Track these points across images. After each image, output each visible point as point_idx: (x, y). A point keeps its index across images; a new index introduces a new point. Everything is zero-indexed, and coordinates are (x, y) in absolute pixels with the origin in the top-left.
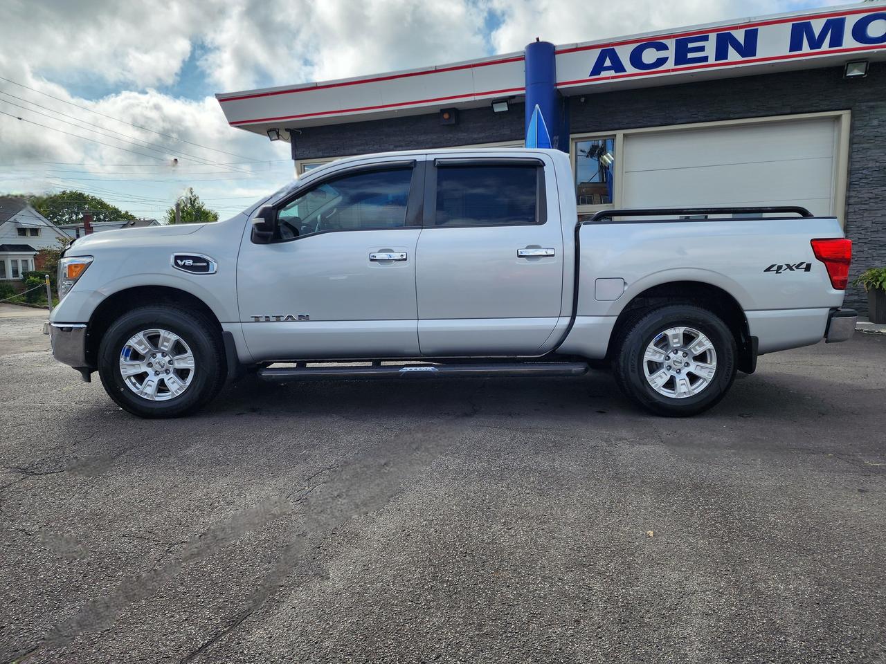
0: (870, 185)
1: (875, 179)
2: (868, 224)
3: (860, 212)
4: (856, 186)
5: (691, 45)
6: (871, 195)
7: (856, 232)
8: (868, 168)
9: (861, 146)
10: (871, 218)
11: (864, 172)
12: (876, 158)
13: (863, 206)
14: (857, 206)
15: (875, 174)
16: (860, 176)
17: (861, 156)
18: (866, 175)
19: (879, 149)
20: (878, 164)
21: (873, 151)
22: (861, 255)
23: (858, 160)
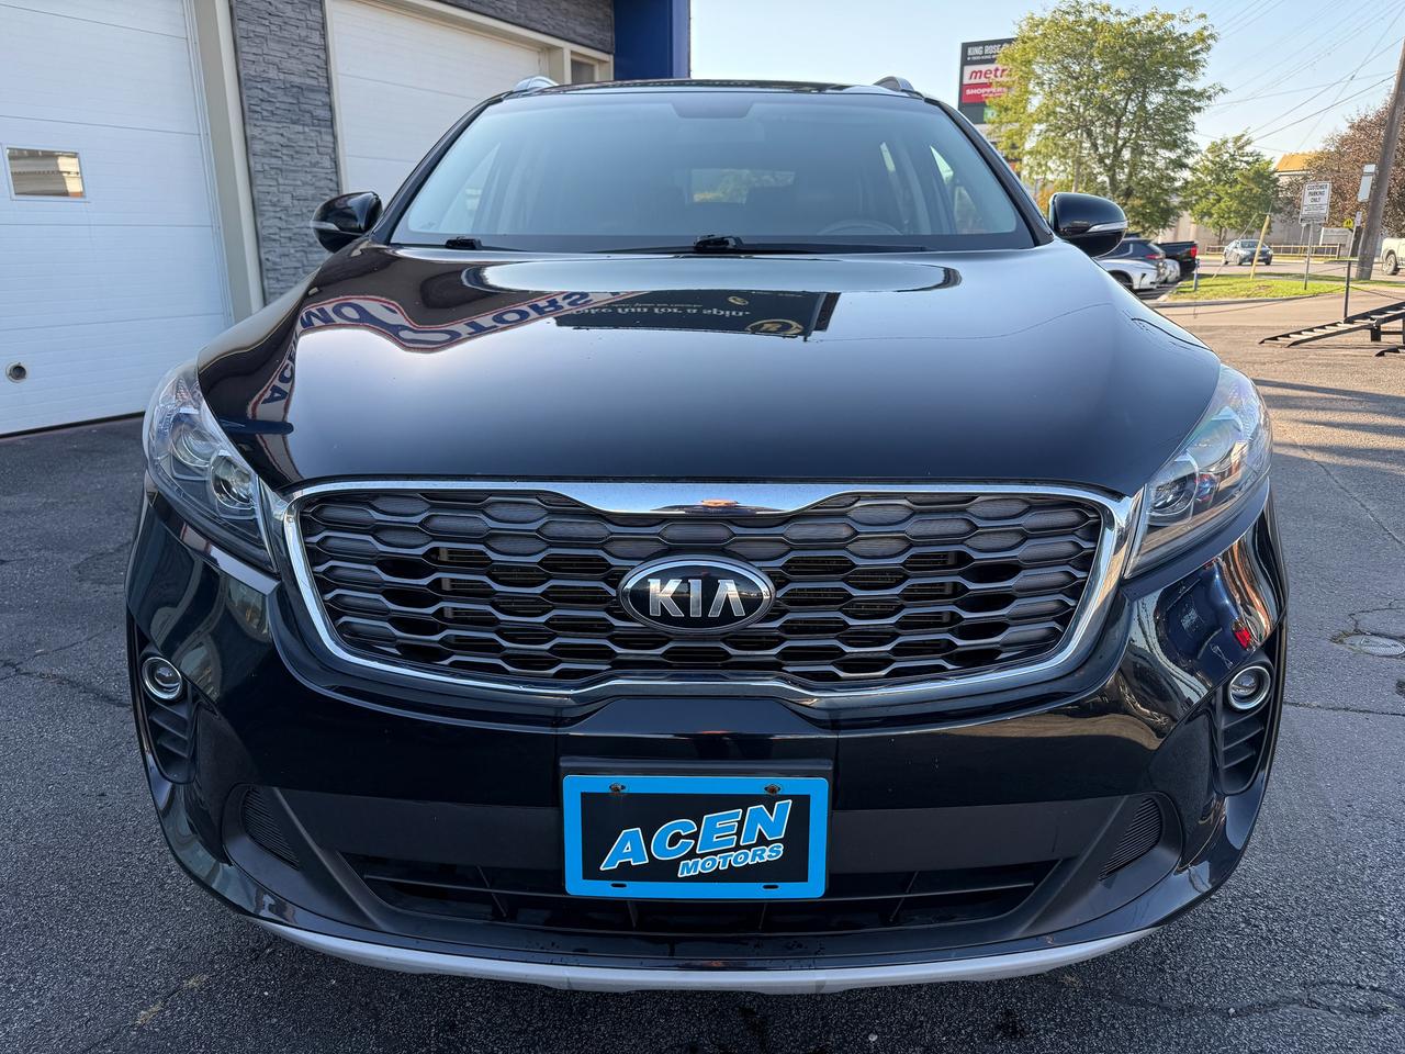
0: (278, 118)
1: (283, 106)
2: (287, 201)
3: (273, 172)
4: (256, 116)
6: (283, 141)
7: (272, 214)
8: (268, 80)
9: (252, 27)
10: (291, 188)
11: (264, 86)
12: (277, 60)
13: (273, 161)
14: (265, 160)
15: (280, 93)
16: (261, 95)
17: (254, 50)
18: (268, 93)
19: (279, 42)
20: (282, 76)
21: (272, 45)
22: (286, 262)
23: (252, 58)
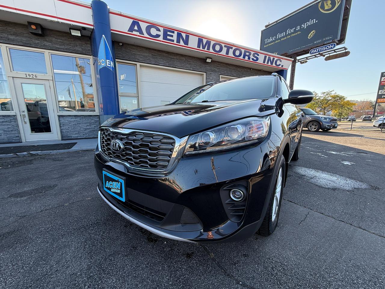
5: (168, 33)
